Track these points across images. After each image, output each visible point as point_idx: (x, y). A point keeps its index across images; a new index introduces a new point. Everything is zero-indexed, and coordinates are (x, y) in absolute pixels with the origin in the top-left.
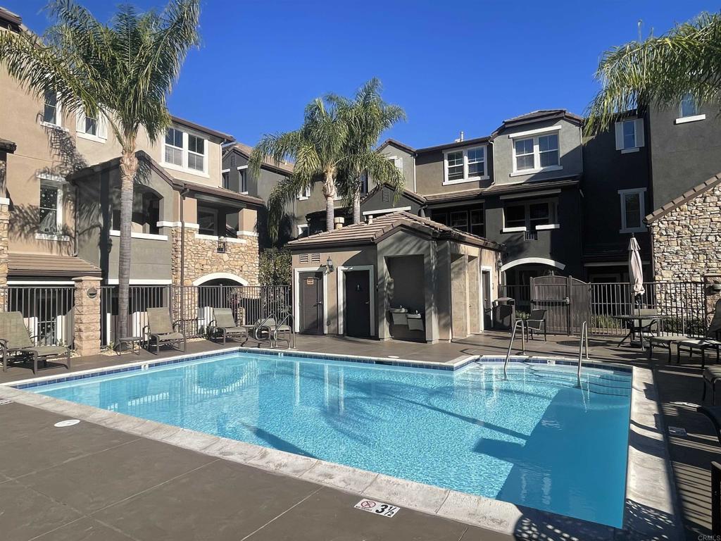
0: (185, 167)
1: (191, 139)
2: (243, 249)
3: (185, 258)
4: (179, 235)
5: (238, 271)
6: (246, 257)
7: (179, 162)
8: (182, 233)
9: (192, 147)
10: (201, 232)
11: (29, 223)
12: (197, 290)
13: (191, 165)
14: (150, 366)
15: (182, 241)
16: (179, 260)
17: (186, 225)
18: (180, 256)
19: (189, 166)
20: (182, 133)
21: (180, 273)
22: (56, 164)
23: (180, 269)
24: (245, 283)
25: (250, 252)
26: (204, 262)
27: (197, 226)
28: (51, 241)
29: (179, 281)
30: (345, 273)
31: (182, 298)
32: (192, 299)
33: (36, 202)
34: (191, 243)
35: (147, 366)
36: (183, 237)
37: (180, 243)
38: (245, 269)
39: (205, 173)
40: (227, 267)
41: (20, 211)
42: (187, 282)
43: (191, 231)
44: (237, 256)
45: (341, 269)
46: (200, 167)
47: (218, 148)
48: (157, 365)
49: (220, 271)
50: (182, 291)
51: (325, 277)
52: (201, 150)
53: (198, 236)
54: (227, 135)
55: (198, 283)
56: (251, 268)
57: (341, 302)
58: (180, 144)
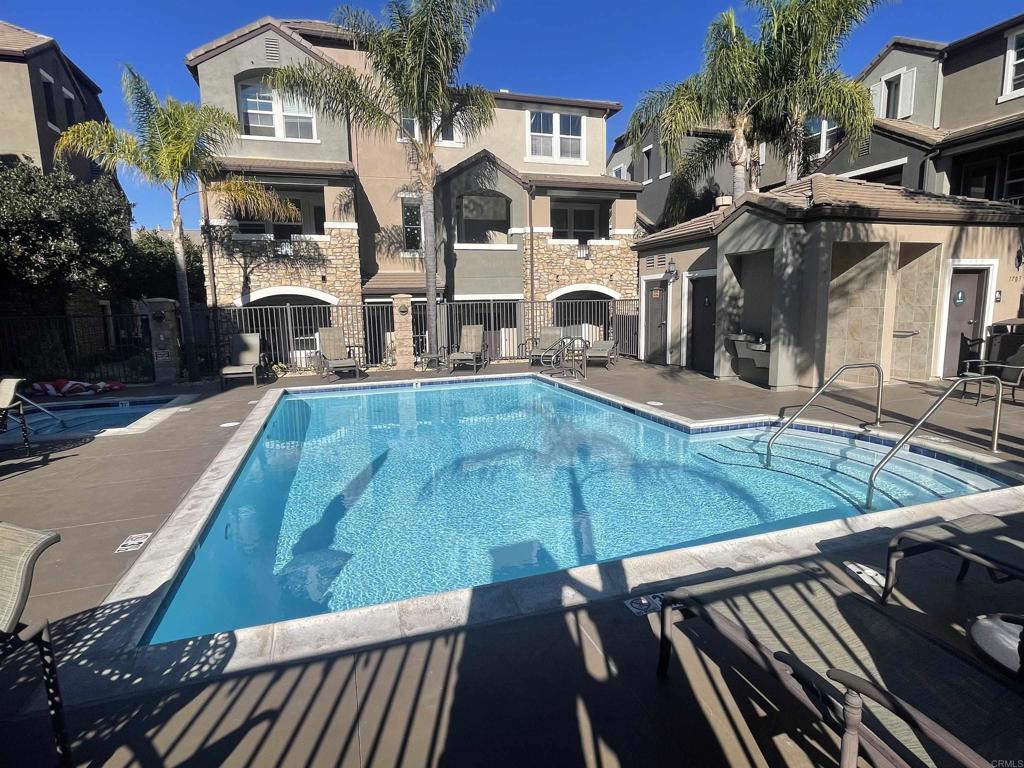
0: (556, 158)
1: (564, 120)
2: (613, 253)
3: (535, 269)
4: (529, 243)
5: (606, 281)
6: (618, 263)
7: (549, 153)
8: (532, 240)
9: (564, 130)
10: (556, 235)
11: (393, 243)
12: (550, 305)
13: (564, 152)
14: (422, 384)
15: (532, 249)
16: (528, 271)
17: (536, 230)
18: (529, 266)
19: (562, 155)
20: (551, 116)
21: (529, 286)
22: (414, 180)
23: (529, 282)
24: (616, 295)
25: (625, 256)
26: (561, 272)
27: (550, 230)
28: (414, 259)
29: (529, 295)
30: (692, 281)
31: (532, 313)
32: (544, 316)
33: (399, 221)
34: (542, 251)
35: (419, 384)
36: (532, 245)
37: (529, 252)
38: (615, 277)
39: (583, 160)
40: (591, 276)
41: (386, 232)
42: (539, 297)
43: (542, 237)
44: (605, 262)
45: (686, 276)
46: (577, 153)
47: (600, 123)
48: (430, 384)
49: (581, 282)
50: (532, 306)
51: (670, 287)
52: (577, 132)
53: (552, 242)
54: (611, 103)
55: (552, 296)
56: (625, 277)
57: (685, 323)
58: (548, 129)
